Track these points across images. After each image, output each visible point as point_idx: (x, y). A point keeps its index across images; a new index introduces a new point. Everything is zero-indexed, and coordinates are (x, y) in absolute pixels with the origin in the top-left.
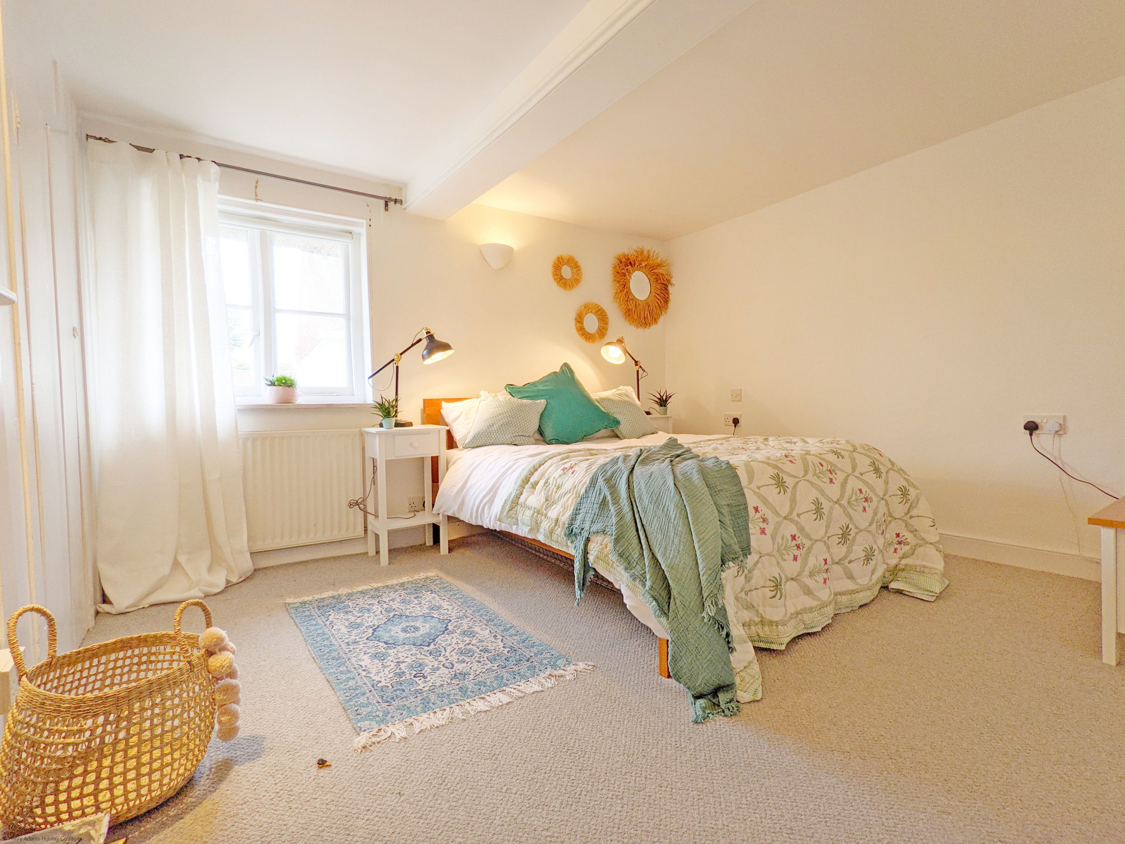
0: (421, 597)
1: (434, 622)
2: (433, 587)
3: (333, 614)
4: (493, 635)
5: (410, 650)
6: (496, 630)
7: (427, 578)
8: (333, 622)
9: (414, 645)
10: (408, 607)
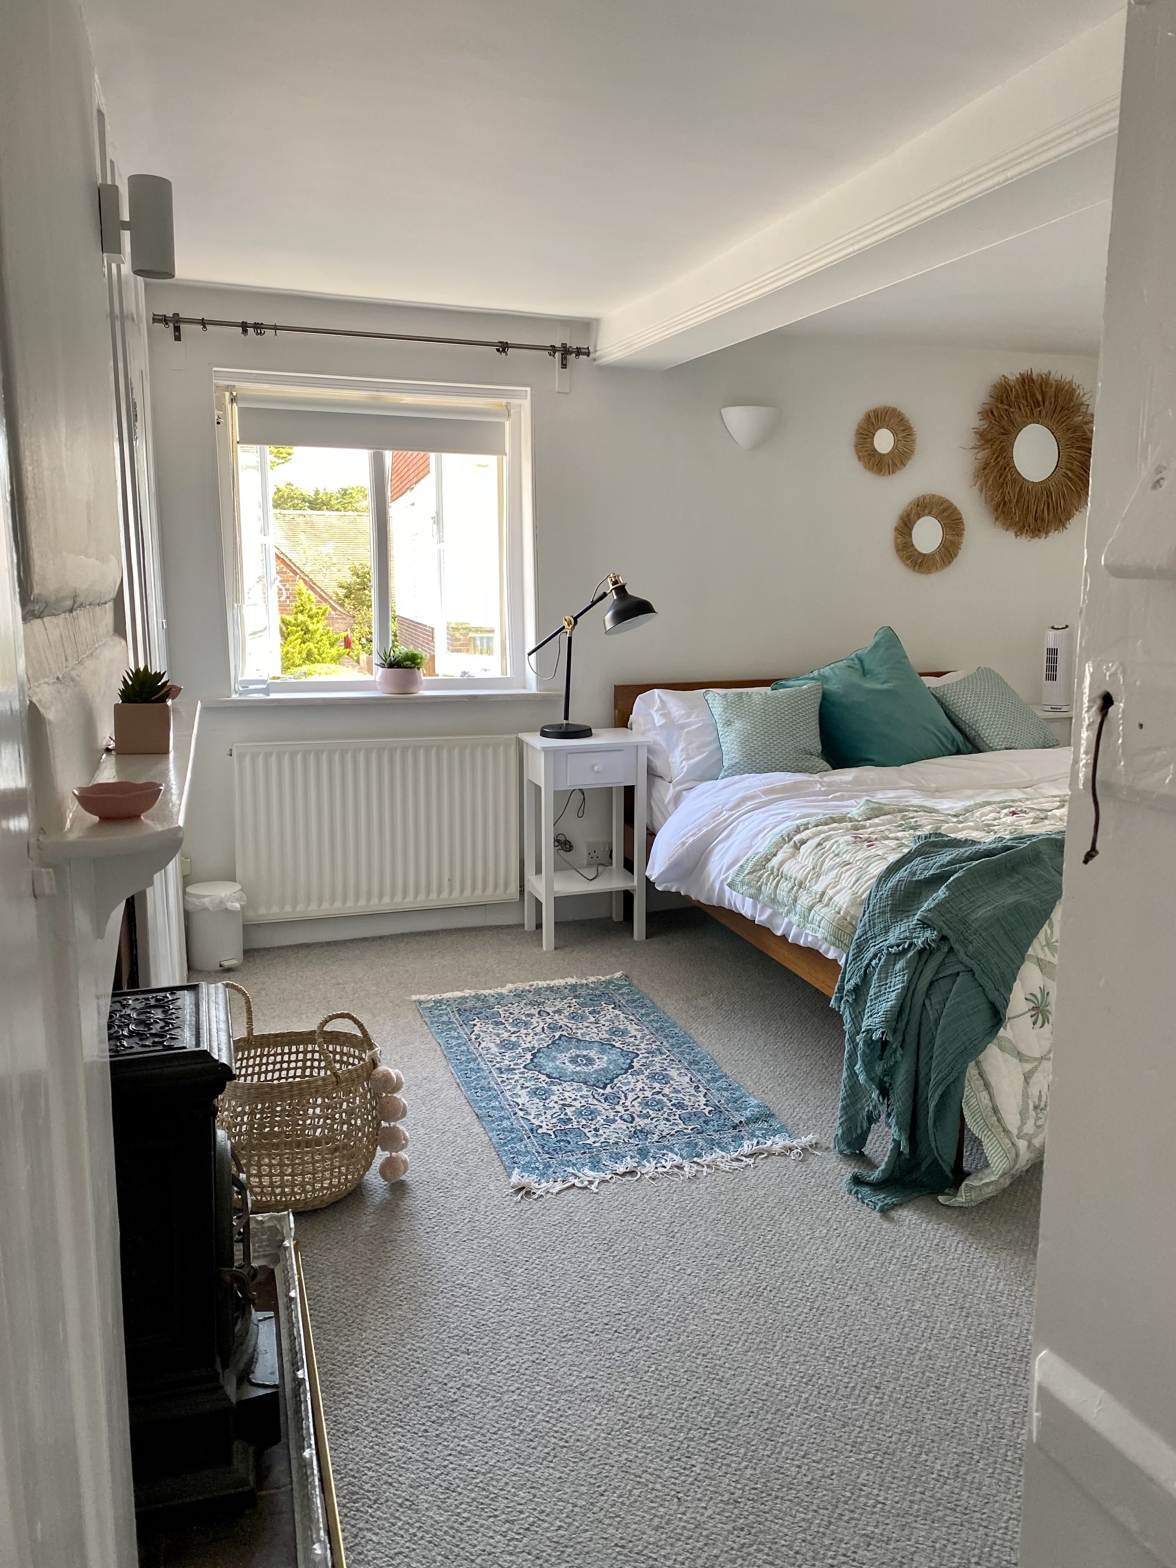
0: (599, 1013)
1: (614, 1055)
2: (617, 998)
3: (478, 1024)
4: (695, 1084)
5: (580, 1090)
6: (700, 1078)
7: (610, 982)
8: (479, 1035)
9: (585, 1083)
10: (580, 1025)
